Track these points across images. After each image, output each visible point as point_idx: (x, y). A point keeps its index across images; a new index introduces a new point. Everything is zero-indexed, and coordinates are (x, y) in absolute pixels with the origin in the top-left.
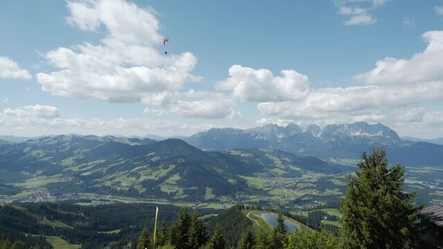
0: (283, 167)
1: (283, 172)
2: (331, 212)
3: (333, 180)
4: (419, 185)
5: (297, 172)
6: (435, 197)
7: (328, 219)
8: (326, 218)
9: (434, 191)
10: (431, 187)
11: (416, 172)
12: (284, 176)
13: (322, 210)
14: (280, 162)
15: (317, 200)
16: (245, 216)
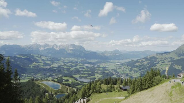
0: (43, 62)
1: (43, 64)
2: (66, 78)
3: (63, 66)
4: (92, 66)
5: (49, 64)
6: (97, 70)
7: (65, 81)
8: (64, 81)
9: (96, 68)
10: (95, 67)
11: (91, 62)
12: (43, 66)
13: (62, 78)
14: (41, 60)
15: (58, 74)
16: (36, 83)
